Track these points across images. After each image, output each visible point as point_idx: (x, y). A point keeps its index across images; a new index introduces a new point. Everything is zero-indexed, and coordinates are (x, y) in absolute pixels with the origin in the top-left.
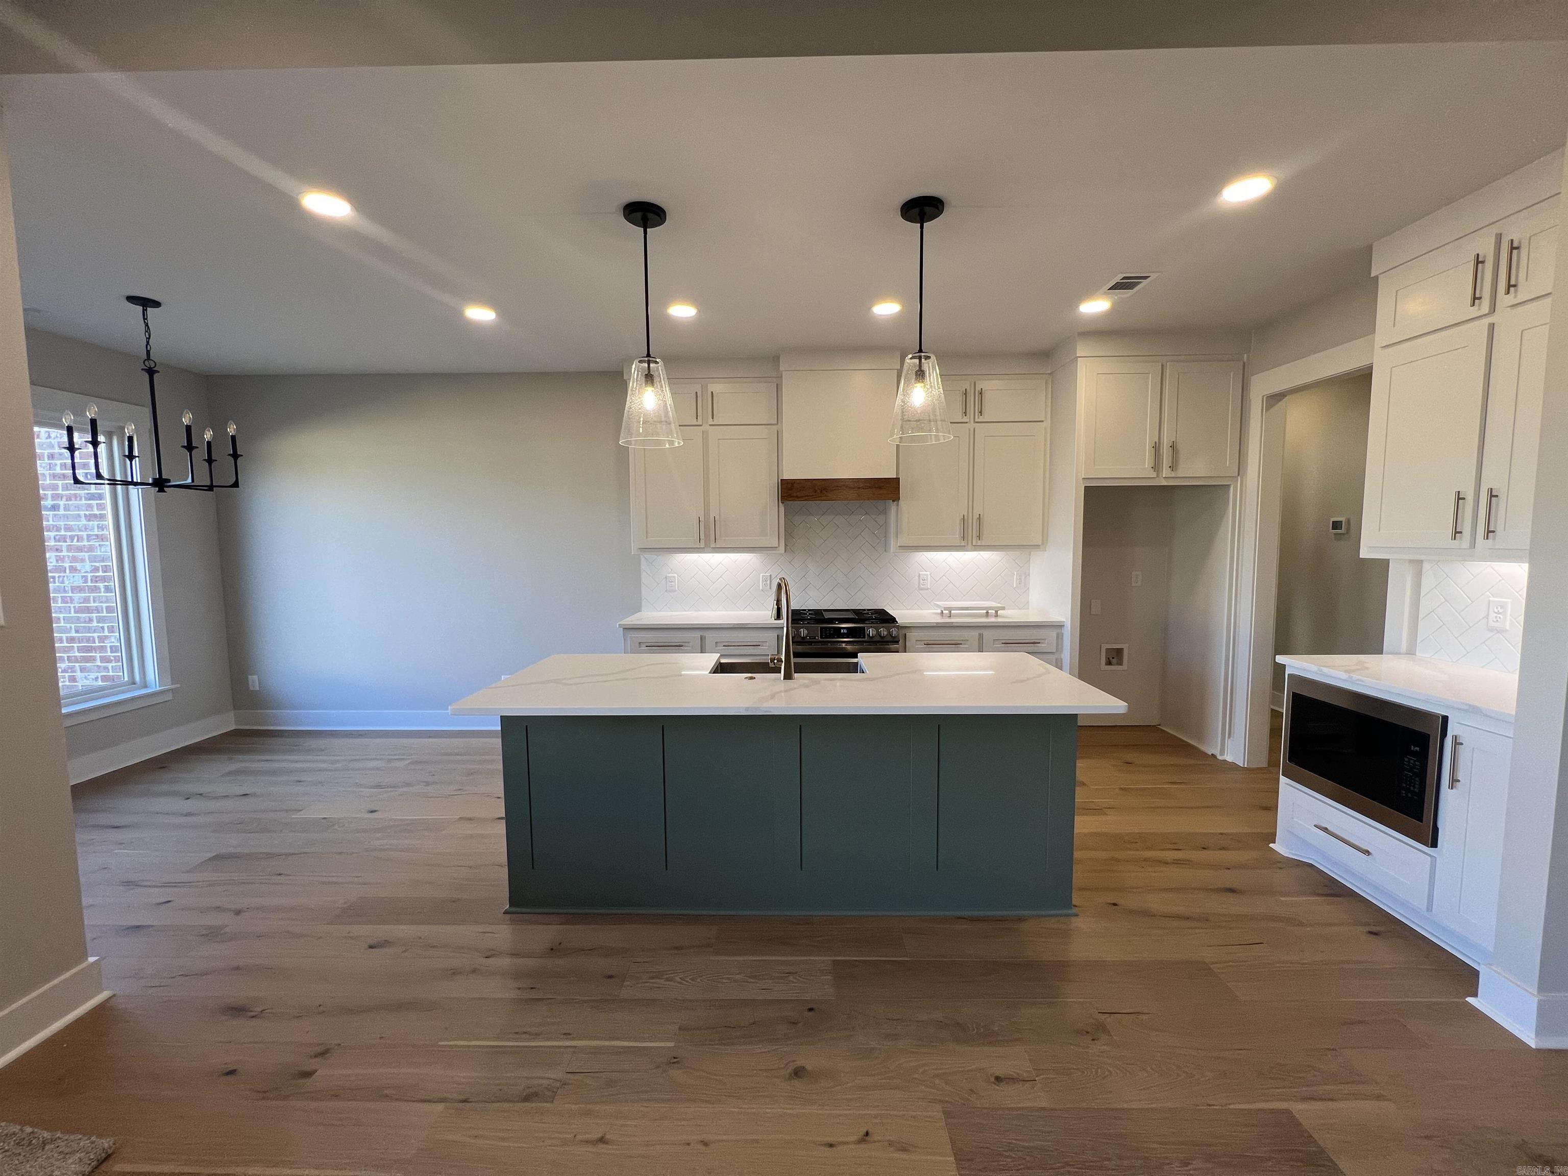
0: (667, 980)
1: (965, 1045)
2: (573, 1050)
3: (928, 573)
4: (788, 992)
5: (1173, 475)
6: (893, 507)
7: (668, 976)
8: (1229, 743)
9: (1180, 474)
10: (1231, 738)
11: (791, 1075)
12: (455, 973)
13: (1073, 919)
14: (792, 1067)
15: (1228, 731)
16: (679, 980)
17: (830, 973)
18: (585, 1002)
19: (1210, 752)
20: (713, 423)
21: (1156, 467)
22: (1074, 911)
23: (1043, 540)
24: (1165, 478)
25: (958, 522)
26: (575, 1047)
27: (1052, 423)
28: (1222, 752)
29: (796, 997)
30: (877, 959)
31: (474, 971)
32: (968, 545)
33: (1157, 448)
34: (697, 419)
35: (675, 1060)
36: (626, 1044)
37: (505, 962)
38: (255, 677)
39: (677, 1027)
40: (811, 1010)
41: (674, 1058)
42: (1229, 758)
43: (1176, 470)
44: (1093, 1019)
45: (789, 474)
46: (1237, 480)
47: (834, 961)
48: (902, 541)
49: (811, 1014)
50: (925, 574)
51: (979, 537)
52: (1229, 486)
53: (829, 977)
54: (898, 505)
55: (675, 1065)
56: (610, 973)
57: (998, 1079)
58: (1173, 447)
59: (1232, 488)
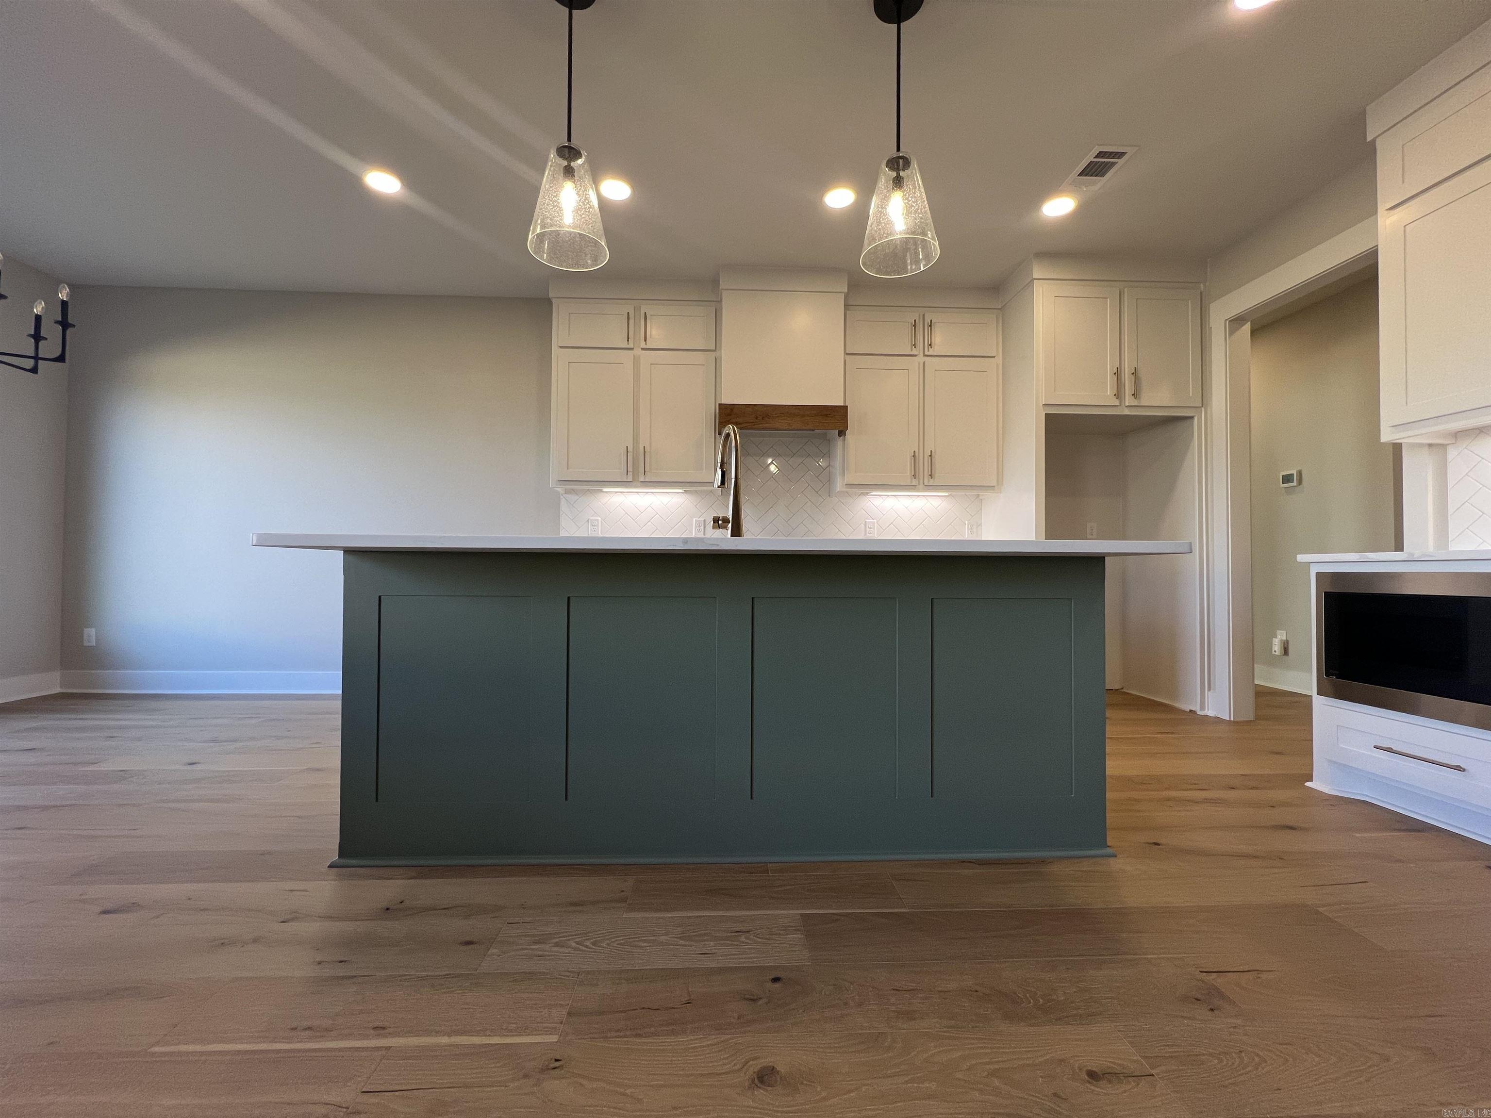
0: (557, 945)
1: (1022, 1024)
2: (384, 1052)
3: (875, 520)
4: (740, 956)
5: (1136, 404)
6: (839, 442)
7: (557, 940)
8: (1209, 696)
9: (1144, 403)
10: (1212, 691)
11: (753, 1080)
12: (223, 944)
13: (1112, 860)
14: (755, 1067)
15: (1208, 683)
16: (574, 945)
17: (798, 930)
18: (423, 978)
19: (1187, 707)
20: (647, 347)
21: (1118, 395)
22: (1109, 851)
23: (998, 481)
24: (1127, 407)
25: (908, 459)
26: (388, 1048)
27: (1004, 359)
28: (1202, 708)
29: (752, 963)
30: (862, 911)
31: (255, 941)
32: (919, 484)
33: (1118, 374)
34: (628, 341)
35: (558, 1064)
36: (476, 1040)
37: (310, 929)
38: (93, 630)
39: (565, 1012)
40: (776, 980)
41: (557, 1060)
42: (1210, 713)
43: (1140, 398)
44: (1198, 980)
45: (729, 398)
46: (1201, 411)
47: (802, 915)
48: (850, 478)
49: (777, 985)
50: (871, 522)
51: (931, 476)
52: (1192, 418)
53: (799, 936)
54: (844, 440)
55: (556, 1072)
56: (468, 939)
57: (1093, 1076)
58: (1135, 373)
59: (1196, 418)
